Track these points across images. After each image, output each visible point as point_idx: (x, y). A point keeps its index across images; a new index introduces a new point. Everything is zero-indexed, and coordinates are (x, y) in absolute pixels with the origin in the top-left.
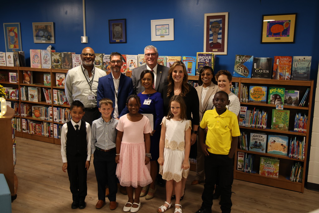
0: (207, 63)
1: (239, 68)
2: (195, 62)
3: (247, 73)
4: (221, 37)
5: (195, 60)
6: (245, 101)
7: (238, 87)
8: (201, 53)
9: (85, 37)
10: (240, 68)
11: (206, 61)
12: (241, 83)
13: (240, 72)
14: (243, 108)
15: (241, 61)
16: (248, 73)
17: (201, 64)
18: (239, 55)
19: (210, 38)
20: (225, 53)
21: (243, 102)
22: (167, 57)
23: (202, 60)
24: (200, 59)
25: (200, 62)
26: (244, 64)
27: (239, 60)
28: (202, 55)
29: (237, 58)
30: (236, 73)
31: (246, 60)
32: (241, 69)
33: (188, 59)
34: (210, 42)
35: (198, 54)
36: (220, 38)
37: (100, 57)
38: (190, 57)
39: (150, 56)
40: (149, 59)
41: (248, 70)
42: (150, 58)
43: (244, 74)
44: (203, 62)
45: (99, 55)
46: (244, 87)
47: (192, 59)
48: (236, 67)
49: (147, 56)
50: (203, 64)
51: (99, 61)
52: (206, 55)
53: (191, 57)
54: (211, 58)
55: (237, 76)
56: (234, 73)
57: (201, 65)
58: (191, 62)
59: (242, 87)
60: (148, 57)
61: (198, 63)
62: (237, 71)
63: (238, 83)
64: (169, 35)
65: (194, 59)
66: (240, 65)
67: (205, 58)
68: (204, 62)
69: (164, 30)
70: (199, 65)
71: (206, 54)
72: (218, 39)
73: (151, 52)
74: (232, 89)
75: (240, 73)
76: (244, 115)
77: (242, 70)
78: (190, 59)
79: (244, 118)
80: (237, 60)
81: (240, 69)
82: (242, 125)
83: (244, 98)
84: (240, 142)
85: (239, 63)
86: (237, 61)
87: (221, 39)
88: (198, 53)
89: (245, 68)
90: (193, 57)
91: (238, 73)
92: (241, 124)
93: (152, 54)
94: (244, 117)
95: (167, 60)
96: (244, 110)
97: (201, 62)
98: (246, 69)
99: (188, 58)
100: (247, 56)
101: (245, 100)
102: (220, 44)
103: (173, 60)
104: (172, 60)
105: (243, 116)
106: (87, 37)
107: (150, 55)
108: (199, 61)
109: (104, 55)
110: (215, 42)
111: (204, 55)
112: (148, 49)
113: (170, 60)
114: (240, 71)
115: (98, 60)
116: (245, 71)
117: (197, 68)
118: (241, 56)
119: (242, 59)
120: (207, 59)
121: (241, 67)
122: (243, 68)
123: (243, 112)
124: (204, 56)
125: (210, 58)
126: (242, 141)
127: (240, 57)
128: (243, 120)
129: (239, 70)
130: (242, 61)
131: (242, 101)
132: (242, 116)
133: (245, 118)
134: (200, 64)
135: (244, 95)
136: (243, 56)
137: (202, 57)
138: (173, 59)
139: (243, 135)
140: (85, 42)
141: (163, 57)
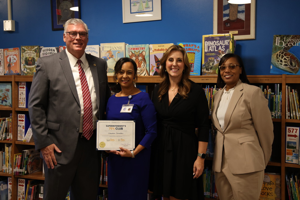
0: (221, 52)
1: (280, 58)
2: (201, 52)
3: (295, 66)
4: (244, 9)
5: (200, 49)
6: (295, 117)
7: (280, 91)
8: (211, 35)
9: (10, 21)
10: (282, 58)
11: (220, 48)
12: (287, 84)
13: (283, 65)
14: (292, 130)
15: (284, 45)
16: (299, 67)
17: (211, 54)
18: (280, 36)
19: (224, 12)
20: (252, 36)
21: (291, 118)
22: (151, 46)
23: (213, 47)
24: (209, 47)
25: (208, 52)
26: (290, 51)
27: (281, 43)
28: (212, 39)
29: (277, 40)
30: (276, 67)
31: (294, 44)
32: (285, 59)
33: (188, 48)
34: (225, 19)
35: (205, 38)
36: (242, 12)
37: (35, 51)
38: (191, 44)
39: (78, 37)
40: (75, 41)
41: (297, 61)
42: (77, 40)
43: (291, 68)
44: (214, 52)
45: (34, 49)
46: (291, 91)
47: (194, 47)
48: (275, 56)
49: (71, 35)
50: (213, 54)
51: (33, 58)
52: (218, 39)
53: (193, 44)
54: (229, 43)
55: (278, 73)
56: (271, 68)
57: (210, 56)
58: (192, 51)
59: (288, 92)
60: (74, 37)
61: (205, 53)
62: (278, 64)
63: (281, 85)
64: (152, 11)
65: (199, 47)
66: (282, 53)
67: (217, 43)
68: (216, 50)
69: (144, 4)
70: (206, 57)
71: (219, 37)
72: (239, 12)
73: (80, 29)
74: (270, 96)
75: (283, 67)
76: (295, 143)
77: (286, 62)
78: (191, 47)
79: (295, 148)
80: (277, 44)
81: (283, 60)
82: (292, 161)
83: (294, 112)
84: (290, 195)
85: (280, 48)
86: (276, 47)
87: (244, 13)
88: (204, 36)
89: (292, 58)
90: (195, 44)
91: (279, 68)
92: (290, 159)
93: (81, 34)
94: (295, 146)
95: (151, 51)
96: (294, 134)
97: (211, 52)
98: (294, 59)
99: (187, 45)
100: (296, 36)
101: (294, 114)
102: (243, 21)
103: (161, 50)
104: (159, 50)
105: (292, 145)
106: (14, 21)
107: (78, 35)
108: (206, 51)
109: (42, 48)
110: (233, 18)
111: (216, 38)
112: (73, 24)
113: (155, 50)
114: (283, 63)
115: (32, 56)
116: (293, 63)
117: (203, 63)
118: (284, 37)
119: (285, 42)
120: (221, 46)
121: (285, 57)
122: (288, 58)
123: (293, 138)
124: (216, 40)
125: (226, 42)
126: (293, 191)
127: (282, 39)
128: (294, 151)
129: (281, 61)
130: (287, 45)
131: (290, 116)
132: (290, 145)
133: (297, 148)
134: (208, 54)
135: (292, 106)
136: (288, 36)
137: (212, 43)
138: (160, 48)
139: (295, 182)
140: (10, 29)
141: (143, 46)
